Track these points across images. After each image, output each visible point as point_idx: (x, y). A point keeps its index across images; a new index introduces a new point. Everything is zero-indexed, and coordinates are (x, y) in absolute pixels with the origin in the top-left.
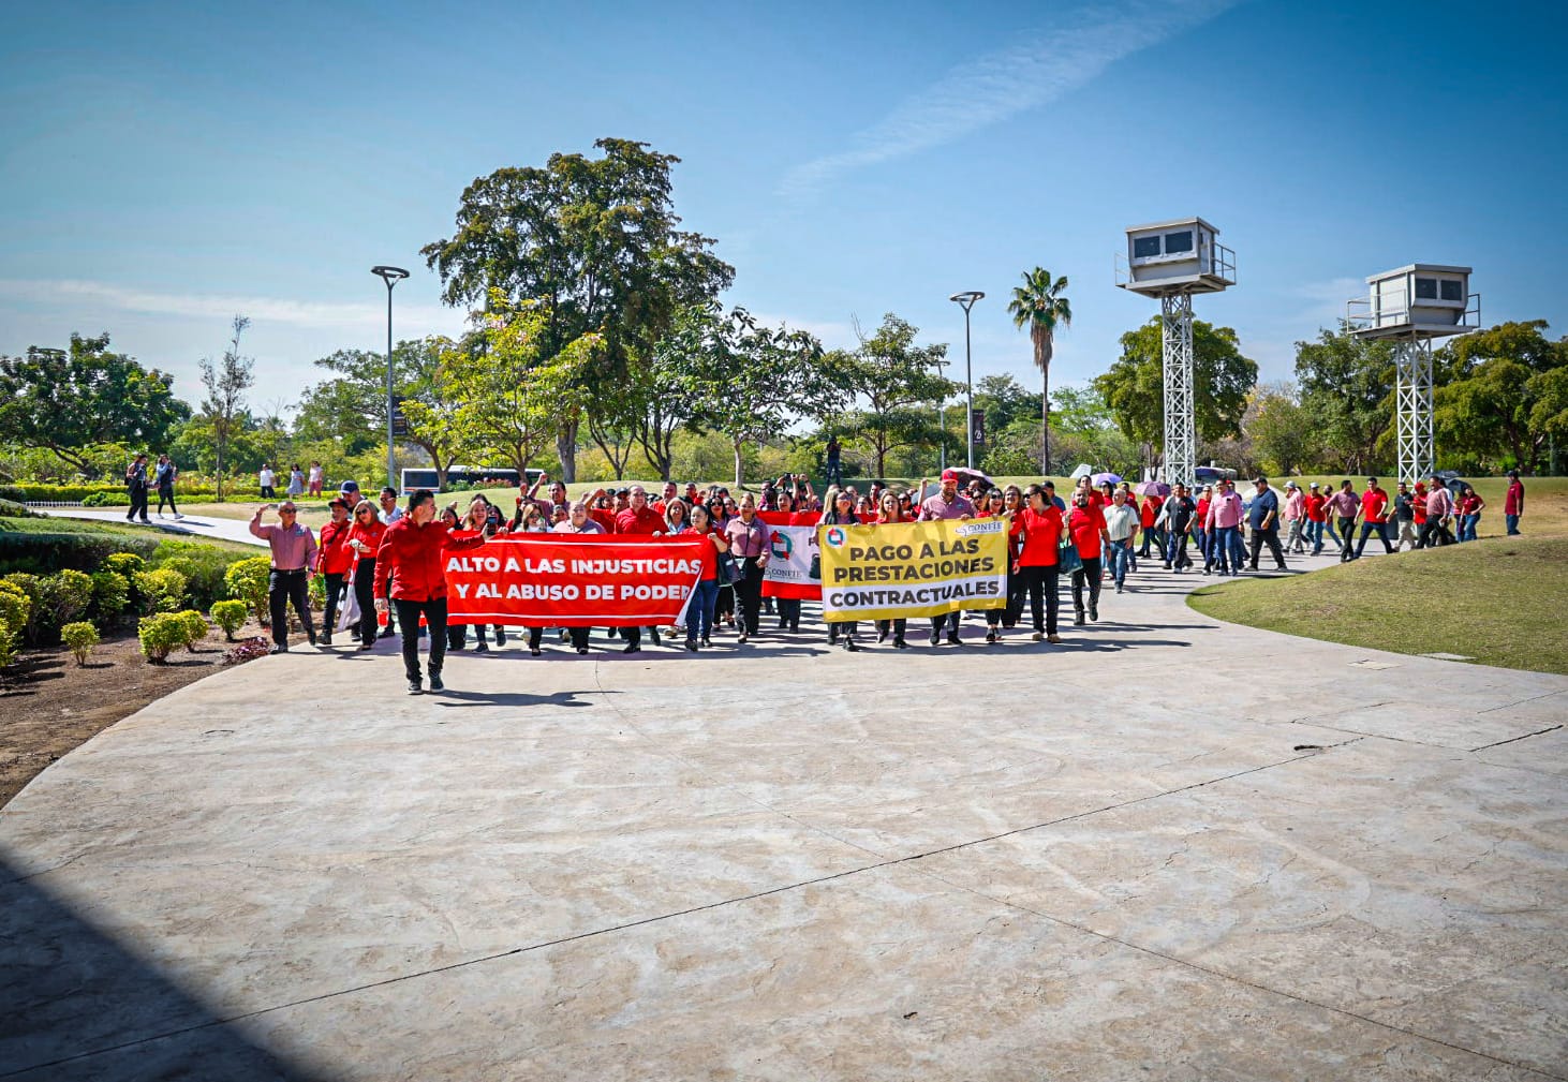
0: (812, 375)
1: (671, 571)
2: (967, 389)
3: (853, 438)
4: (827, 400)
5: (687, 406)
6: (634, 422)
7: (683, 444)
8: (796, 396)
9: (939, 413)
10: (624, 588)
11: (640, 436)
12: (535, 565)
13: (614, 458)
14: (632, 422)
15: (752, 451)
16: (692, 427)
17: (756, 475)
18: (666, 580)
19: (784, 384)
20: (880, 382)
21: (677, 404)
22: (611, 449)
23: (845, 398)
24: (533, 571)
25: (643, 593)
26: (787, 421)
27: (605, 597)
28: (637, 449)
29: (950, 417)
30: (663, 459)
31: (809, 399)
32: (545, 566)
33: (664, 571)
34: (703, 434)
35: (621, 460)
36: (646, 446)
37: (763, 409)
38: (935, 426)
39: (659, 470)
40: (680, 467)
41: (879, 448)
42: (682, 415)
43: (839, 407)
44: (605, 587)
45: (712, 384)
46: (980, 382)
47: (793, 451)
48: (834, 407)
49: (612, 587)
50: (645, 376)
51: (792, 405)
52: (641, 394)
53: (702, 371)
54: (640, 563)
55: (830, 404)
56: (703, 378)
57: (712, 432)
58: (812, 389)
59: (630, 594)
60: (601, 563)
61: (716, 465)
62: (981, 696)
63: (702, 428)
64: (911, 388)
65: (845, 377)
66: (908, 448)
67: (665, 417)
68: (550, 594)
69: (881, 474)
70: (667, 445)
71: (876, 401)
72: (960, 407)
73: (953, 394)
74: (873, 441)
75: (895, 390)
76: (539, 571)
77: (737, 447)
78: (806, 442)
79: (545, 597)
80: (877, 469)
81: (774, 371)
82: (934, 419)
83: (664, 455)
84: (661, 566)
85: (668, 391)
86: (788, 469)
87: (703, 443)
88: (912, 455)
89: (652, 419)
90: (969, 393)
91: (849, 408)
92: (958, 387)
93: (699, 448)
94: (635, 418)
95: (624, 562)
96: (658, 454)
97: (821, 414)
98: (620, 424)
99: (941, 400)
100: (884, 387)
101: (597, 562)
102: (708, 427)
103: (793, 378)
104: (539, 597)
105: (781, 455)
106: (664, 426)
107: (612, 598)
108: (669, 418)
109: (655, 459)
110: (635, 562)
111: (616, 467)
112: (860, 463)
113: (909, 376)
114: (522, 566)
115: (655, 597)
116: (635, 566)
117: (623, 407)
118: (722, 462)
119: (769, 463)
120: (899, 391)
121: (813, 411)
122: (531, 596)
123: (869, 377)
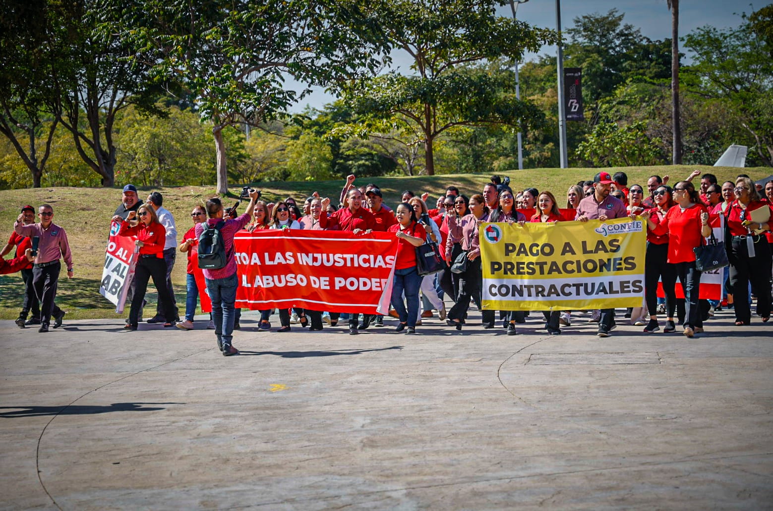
0: (326, 24)
1: (372, 266)
2: (555, 38)
3: (388, 116)
4: (349, 60)
5: (137, 72)
6: (57, 100)
7: (131, 131)
8: (303, 55)
9: (511, 74)
10: (337, 279)
11: (65, 118)
12: (272, 258)
13: (28, 153)
14: (54, 99)
15: (235, 138)
16: (145, 104)
17: (241, 174)
18: (369, 273)
19: (284, 37)
20: (425, 30)
21: (122, 72)
22: (25, 142)
23: (375, 56)
24: (271, 263)
25: (352, 284)
26: (291, 94)
27: (323, 287)
28: (64, 138)
29: (528, 80)
30: (104, 154)
31: (324, 60)
32: (279, 258)
33: (367, 265)
34: (164, 115)
35: (40, 154)
36: (77, 135)
37: (253, 77)
38: (510, 95)
39: (98, 170)
40: (127, 165)
41: (427, 130)
42: (129, 87)
43: (365, 70)
44: (322, 279)
45: (177, 40)
46: (573, 26)
47: (296, 137)
48: (360, 70)
49: (327, 279)
50: (72, 28)
51: (298, 69)
52: (65, 56)
53: (160, 21)
54: (348, 256)
55: (353, 67)
56: (161, 31)
57: (174, 111)
58: (326, 45)
59: (342, 285)
60: (318, 256)
61: (181, 161)
62: (610, 488)
63: (159, 104)
64: (473, 39)
65: (375, 26)
66: (468, 130)
67: (104, 90)
68: (287, 282)
69: (430, 168)
70: (108, 132)
71: (421, 61)
72: (543, 64)
73: (535, 47)
74: (418, 120)
75: (447, 44)
76: (276, 263)
77: (218, 134)
78: (316, 123)
79: (283, 284)
80: (423, 161)
81: (272, 19)
82: (506, 84)
83: (105, 148)
84: (365, 261)
85: (106, 51)
86: (288, 164)
87: (163, 130)
88: (474, 139)
89: (84, 95)
90: (560, 44)
91: (383, 71)
92: (544, 37)
93: (154, 136)
94: (58, 92)
95: (337, 256)
96: (95, 145)
97: (340, 82)
98: (35, 101)
99: (517, 56)
100: (432, 39)
101: (316, 255)
102: (168, 104)
103: (300, 28)
104: (279, 285)
105: (278, 144)
106: (104, 102)
107: (328, 288)
108: (110, 92)
109: (90, 153)
110: (345, 256)
111: (32, 166)
112: (397, 153)
113: (470, 21)
114: (262, 259)
115: (362, 288)
116: (345, 259)
117: (39, 76)
118: (192, 156)
119: (260, 155)
120: (456, 45)
121: (328, 78)
122: (272, 285)
123: (409, 24)
